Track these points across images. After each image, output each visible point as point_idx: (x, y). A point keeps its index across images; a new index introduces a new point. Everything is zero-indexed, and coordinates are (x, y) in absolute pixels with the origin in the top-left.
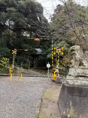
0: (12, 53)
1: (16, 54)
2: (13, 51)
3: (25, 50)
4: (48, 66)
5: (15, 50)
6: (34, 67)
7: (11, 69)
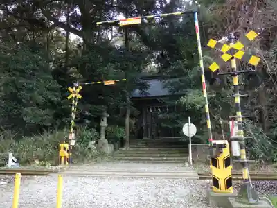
0: (69, 98)
1: (79, 97)
2: (70, 89)
3: (106, 83)
4: (189, 129)
5: (77, 88)
6: (144, 138)
7: (65, 149)
